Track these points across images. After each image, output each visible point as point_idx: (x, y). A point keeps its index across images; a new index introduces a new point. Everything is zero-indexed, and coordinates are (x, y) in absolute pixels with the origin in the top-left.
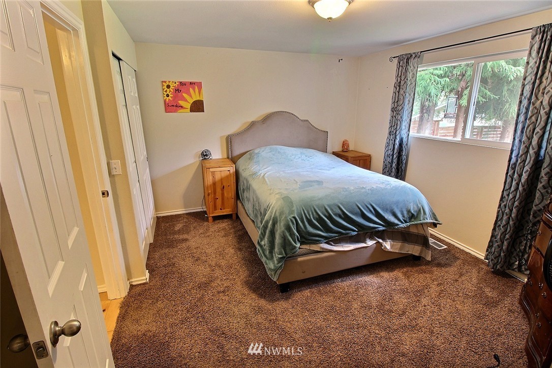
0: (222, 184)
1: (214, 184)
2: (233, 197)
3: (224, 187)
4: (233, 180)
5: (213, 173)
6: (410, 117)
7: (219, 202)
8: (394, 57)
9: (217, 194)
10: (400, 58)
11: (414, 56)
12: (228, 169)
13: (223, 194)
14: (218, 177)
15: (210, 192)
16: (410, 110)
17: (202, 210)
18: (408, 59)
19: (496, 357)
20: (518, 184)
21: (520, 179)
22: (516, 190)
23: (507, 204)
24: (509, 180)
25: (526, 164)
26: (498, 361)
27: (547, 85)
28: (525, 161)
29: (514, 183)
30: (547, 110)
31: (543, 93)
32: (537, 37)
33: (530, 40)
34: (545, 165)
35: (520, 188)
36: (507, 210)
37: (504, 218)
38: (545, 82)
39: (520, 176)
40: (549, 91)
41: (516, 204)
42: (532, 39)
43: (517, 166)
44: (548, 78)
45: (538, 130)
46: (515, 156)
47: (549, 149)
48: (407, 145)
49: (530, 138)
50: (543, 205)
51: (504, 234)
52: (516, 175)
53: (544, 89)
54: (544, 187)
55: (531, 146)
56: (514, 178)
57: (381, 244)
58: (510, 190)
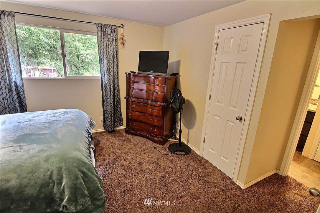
11: (7, 13)
16: (17, 58)
19: (155, 148)
20: (110, 92)
21: (111, 90)
22: (111, 95)
23: (109, 102)
24: (104, 92)
25: (111, 84)
26: (156, 148)
27: (110, 51)
28: (110, 82)
29: (109, 93)
30: (113, 61)
31: (109, 54)
32: (99, 28)
33: (96, 29)
34: (116, 83)
35: (112, 94)
36: (110, 104)
37: (110, 108)
38: (108, 49)
39: (110, 89)
40: (111, 53)
41: (112, 100)
42: (97, 28)
43: (108, 85)
44: (109, 48)
45: (112, 69)
46: (105, 81)
47: (116, 76)
48: (23, 86)
49: (110, 73)
50: (118, 98)
51: (111, 115)
52: (109, 89)
53: (109, 52)
54: (117, 91)
55: (111, 76)
56: (108, 90)
57: (92, 148)
58: (106, 96)
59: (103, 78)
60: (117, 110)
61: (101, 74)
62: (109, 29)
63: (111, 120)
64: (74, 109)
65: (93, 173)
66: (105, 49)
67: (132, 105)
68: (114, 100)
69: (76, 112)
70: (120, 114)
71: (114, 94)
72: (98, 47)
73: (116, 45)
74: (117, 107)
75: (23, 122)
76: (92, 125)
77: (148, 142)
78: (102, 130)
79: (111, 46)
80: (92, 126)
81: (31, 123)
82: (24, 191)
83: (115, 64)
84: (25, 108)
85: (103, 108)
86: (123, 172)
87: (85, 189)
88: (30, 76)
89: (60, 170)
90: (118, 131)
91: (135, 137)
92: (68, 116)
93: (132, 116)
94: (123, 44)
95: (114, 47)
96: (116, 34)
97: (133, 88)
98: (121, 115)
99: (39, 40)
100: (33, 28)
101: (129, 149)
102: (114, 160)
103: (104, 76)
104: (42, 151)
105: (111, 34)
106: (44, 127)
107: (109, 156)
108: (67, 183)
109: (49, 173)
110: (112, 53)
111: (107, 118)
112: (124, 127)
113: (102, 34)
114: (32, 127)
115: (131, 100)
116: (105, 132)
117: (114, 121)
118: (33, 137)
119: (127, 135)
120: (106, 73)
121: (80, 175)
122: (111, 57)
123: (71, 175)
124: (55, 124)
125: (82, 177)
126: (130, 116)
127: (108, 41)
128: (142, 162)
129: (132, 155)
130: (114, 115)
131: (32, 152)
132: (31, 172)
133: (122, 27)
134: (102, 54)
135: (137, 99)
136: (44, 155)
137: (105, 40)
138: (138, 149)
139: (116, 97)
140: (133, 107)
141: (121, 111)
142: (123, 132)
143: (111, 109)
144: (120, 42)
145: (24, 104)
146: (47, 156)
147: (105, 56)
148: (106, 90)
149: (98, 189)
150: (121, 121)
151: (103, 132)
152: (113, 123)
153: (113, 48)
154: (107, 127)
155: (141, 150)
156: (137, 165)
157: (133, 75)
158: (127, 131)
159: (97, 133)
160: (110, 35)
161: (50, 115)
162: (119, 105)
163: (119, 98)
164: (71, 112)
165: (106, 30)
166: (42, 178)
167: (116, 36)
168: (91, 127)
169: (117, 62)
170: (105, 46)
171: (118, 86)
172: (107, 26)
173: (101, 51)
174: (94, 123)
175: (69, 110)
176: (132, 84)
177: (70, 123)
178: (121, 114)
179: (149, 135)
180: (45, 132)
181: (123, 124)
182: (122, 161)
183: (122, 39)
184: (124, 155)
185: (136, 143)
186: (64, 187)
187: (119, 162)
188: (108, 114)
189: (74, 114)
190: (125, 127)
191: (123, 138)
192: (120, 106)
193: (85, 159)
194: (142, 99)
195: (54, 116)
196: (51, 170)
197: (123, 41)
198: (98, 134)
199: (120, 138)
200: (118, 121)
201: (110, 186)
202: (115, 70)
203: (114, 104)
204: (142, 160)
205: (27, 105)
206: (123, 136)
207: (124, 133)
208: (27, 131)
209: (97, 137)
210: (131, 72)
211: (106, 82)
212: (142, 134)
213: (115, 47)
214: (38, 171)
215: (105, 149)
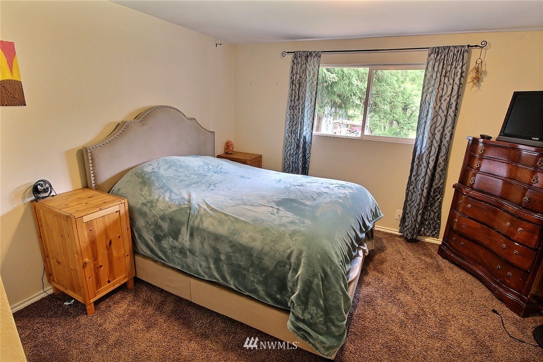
0: (107, 238)
1: (93, 243)
2: (128, 252)
3: (111, 241)
4: (125, 224)
5: (89, 224)
6: (313, 115)
7: (104, 272)
8: (288, 53)
9: (100, 258)
10: (296, 55)
11: (314, 54)
12: (116, 208)
13: (110, 255)
14: (98, 228)
15: (87, 260)
16: (313, 109)
17: (45, 295)
18: (307, 57)
19: (494, 311)
20: (427, 170)
21: (428, 166)
22: (426, 175)
23: (420, 187)
24: (415, 167)
25: (432, 154)
26: (498, 314)
27: (444, 94)
28: (430, 152)
29: (424, 170)
30: (445, 113)
31: (440, 100)
32: (432, 56)
33: (427, 57)
34: (442, 154)
35: (429, 173)
36: (420, 192)
37: (418, 198)
38: (441, 91)
39: (428, 164)
40: (446, 99)
41: (426, 185)
42: (429, 56)
43: (425, 157)
44: (443, 89)
45: (440, 128)
46: (421, 149)
47: (445, 142)
48: (311, 143)
49: (433, 135)
50: (440, 183)
51: (418, 210)
52: (425, 164)
53: (441, 97)
54: (442, 170)
55: (434, 141)
56: (423, 166)
57: (364, 251)
58: (417, 175)
59: (419, 142)
60: (432, 205)
61: (418, 135)
62: (452, 54)
63: (416, 221)
64: (356, 185)
65: (338, 281)
66: (434, 92)
67: (465, 202)
68: (431, 185)
69: (357, 189)
70: (436, 214)
71: (433, 175)
72: (423, 88)
73: (460, 84)
74: (433, 199)
75: (295, 186)
76: (375, 215)
77: (481, 292)
78: (396, 231)
79: (449, 85)
80: (376, 218)
81: (301, 188)
82: (263, 259)
83: (450, 120)
84: (306, 171)
85: (407, 195)
86: (401, 315)
87: (321, 297)
88: (335, 133)
89: (300, 254)
90: (424, 243)
91: (456, 269)
92: (343, 191)
93: (459, 225)
94: (478, 79)
95: (454, 88)
96: (465, 62)
97: (478, 169)
98: (439, 218)
99: (350, 84)
100: (347, 68)
101: (430, 283)
102: (394, 287)
103: (421, 140)
104: (292, 223)
105: (455, 63)
106: (310, 197)
107: (390, 277)
108: (302, 274)
109: (289, 251)
110: (448, 99)
111: (409, 215)
112: (439, 241)
113: (437, 64)
114: (299, 194)
115: (467, 192)
116: (400, 237)
117: (422, 224)
118: (294, 204)
119: (439, 258)
120: (426, 134)
121: (320, 274)
122: (444, 107)
123: (310, 268)
124: (323, 197)
125: (321, 277)
126: (455, 224)
127: (445, 77)
128: (447, 321)
129: (431, 297)
130: (423, 213)
131: (284, 220)
132: (274, 241)
133: (483, 45)
134: (426, 101)
135: (479, 194)
136: (293, 228)
137: (439, 75)
138: (451, 293)
139: (436, 181)
140: (468, 209)
141: (440, 209)
142: (433, 250)
143: (421, 200)
144: (471, 75)
145: (307, 166)
146: (295, 230)
147: (432, 105)
148: (419, 165)
149: (338, 308)
150: (435, 228)
151: (396, 235)
152: (417, 226)
153: (452, 88)
154: (405, 229)
155: (457, 298)
156: (434, 319)
157: (483, 143)
158: (441, 251)
159: (387, 233)
160: (452, 64)
161: (324, 185)
162: (438, 197)
163: (444, 184)
164: (350, 188)
165: (445, 57)
166: (282, 253)
167: (465, 65)
168: (373, 219)
169: (455, 115)
170: (436, 86)
171: (446, 161)
172: (450, 49)
173: (427, 95)
174: (380, 214)
175: (349, 184)
176: (476, 160)
177: (340, 200)
178: (439, 215)
179: (490, 278)
180: (308, 203)
181: (438, 236)
182: (409, 298)
183: (477, 71)
184: (417, 290)
185: (452, 281)
186: (298, 278)
187: (402, 296)
188: (413, 207)
189: (351, 191)
190: (440, 243)
191: (428, 260)
192: (442, 200)
193: (335, 256)
194: (492, 195)
195: (328, 187)
196: (291, 249)
197: (479, 74)
198: (387, 236)
199: (423, 258)
200: (429, 226)
201: (369, 322)
202: (447, 131)
203: (429, 193)
204: (449, 318)
205: (310, 167)
206: (431, 256)
207: (436, 253)
208: (293, 197)
209: (384, 240)
210: (481, 135)
211: (423, 151)
212: (472, 270)
213: (456, 88)
214: (280, 243)
215: (388, 264)
